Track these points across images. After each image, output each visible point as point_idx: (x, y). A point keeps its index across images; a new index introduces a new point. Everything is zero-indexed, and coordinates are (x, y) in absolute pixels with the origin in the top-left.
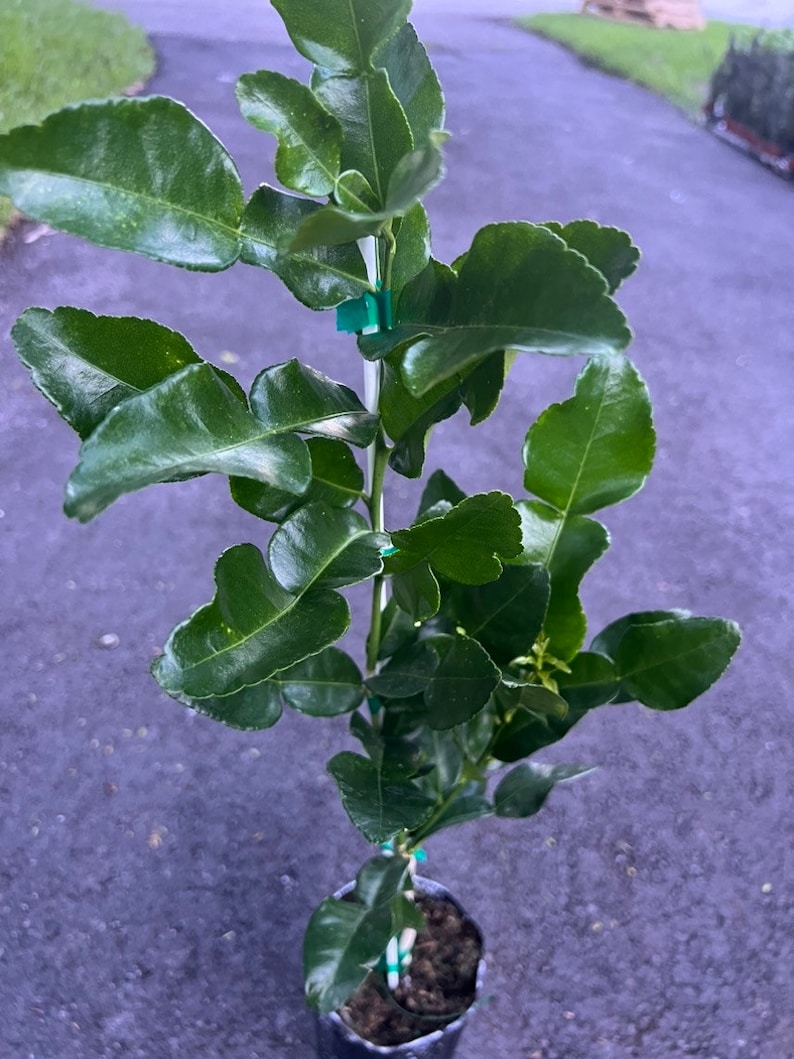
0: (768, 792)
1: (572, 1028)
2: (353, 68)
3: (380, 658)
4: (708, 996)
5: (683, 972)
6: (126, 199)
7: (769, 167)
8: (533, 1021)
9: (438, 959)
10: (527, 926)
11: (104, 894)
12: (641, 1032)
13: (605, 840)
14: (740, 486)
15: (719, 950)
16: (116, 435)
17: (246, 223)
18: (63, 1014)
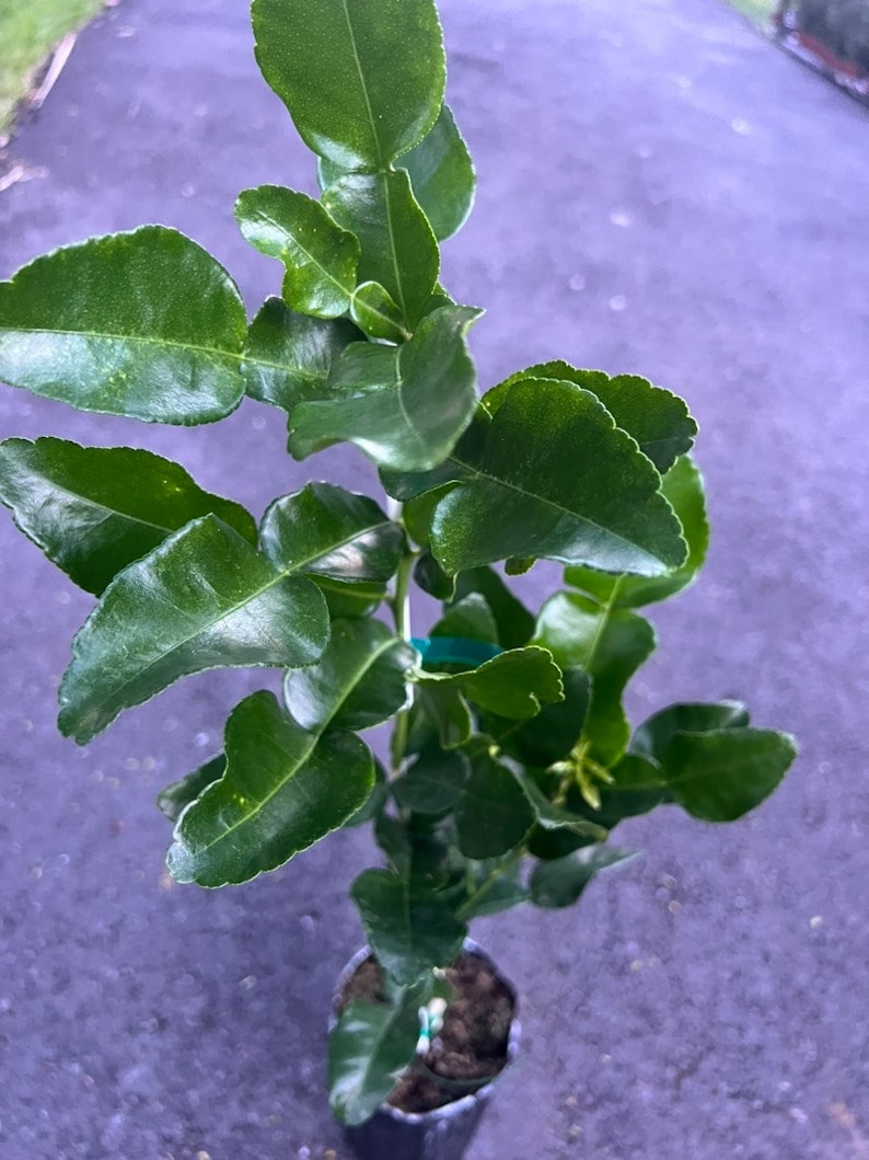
0: (820, 819)
1: (609, 1073)
2: (370, 165)
3: (407, 753)
4: (752, 1036)
5: (726, 1012)
6: (112, 346)
7: (844, 89)
8: (569, 1066)
9: (469, 1018)
10: (562, 967)
11: (114, 940)
12: (682, 1075)
13: (646, 872)
14: (801, 473)
15: (765, 989)
16: (112, 617)
17: (250, 345)
18: (76, 1068)
